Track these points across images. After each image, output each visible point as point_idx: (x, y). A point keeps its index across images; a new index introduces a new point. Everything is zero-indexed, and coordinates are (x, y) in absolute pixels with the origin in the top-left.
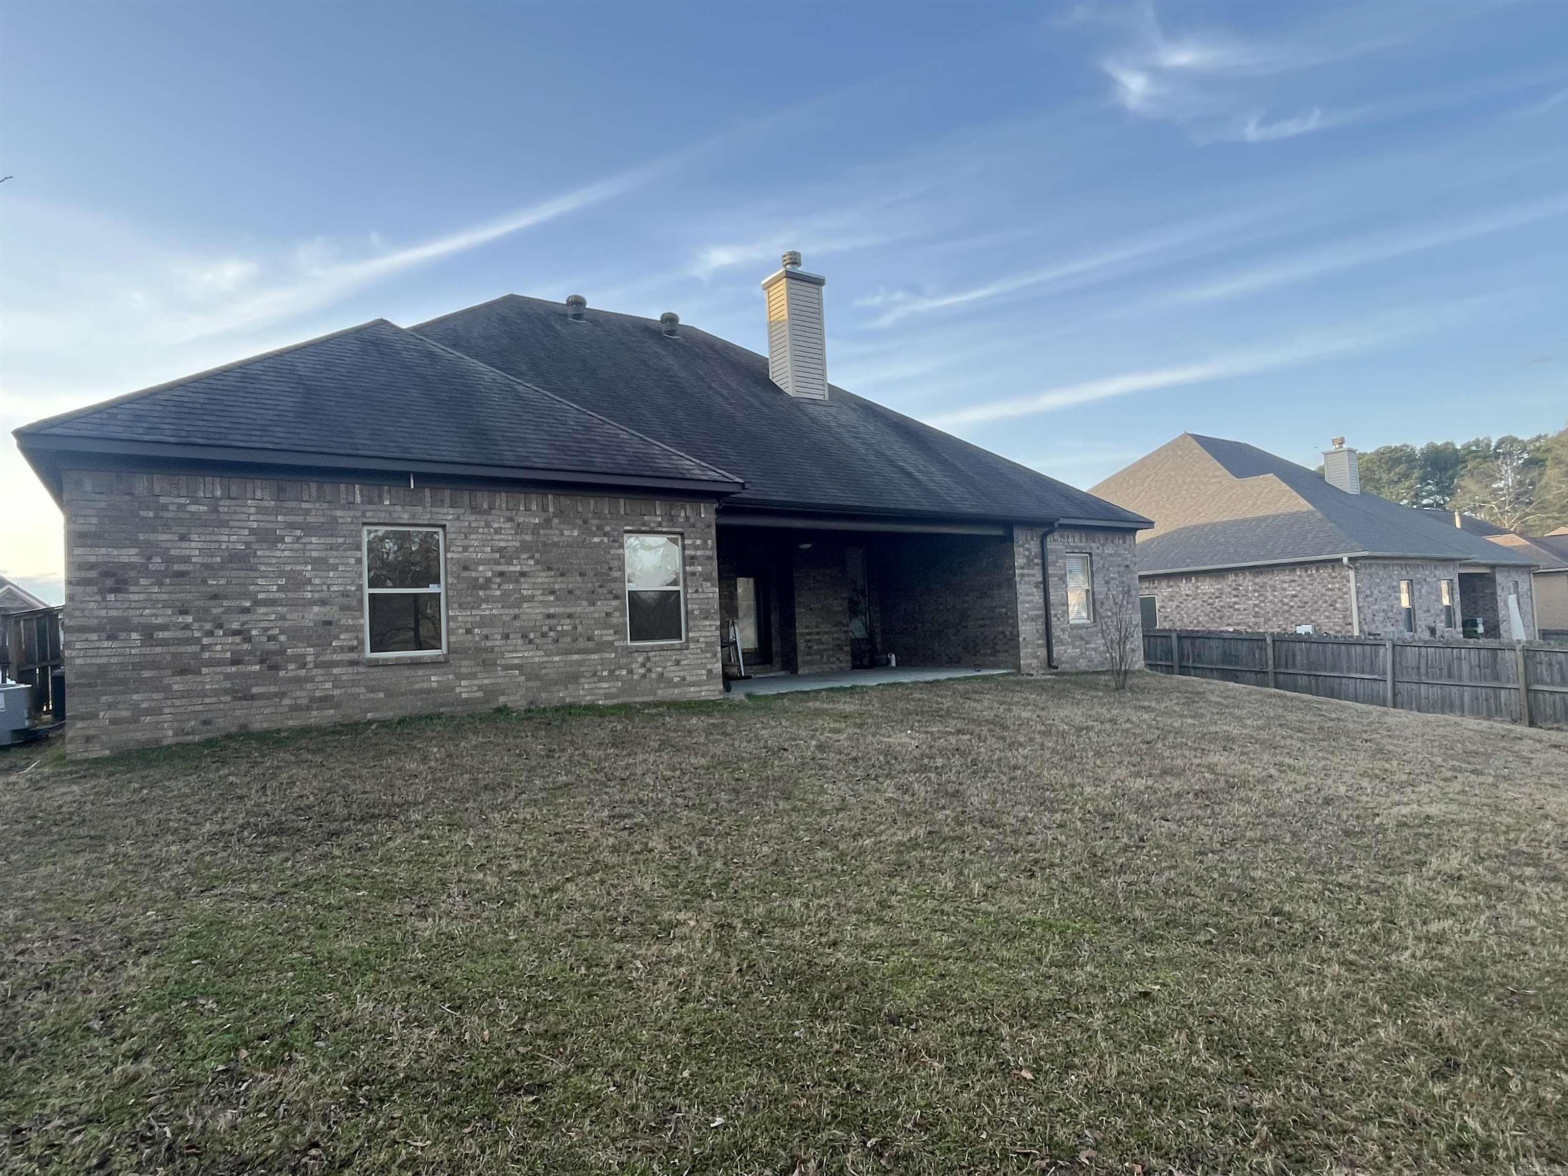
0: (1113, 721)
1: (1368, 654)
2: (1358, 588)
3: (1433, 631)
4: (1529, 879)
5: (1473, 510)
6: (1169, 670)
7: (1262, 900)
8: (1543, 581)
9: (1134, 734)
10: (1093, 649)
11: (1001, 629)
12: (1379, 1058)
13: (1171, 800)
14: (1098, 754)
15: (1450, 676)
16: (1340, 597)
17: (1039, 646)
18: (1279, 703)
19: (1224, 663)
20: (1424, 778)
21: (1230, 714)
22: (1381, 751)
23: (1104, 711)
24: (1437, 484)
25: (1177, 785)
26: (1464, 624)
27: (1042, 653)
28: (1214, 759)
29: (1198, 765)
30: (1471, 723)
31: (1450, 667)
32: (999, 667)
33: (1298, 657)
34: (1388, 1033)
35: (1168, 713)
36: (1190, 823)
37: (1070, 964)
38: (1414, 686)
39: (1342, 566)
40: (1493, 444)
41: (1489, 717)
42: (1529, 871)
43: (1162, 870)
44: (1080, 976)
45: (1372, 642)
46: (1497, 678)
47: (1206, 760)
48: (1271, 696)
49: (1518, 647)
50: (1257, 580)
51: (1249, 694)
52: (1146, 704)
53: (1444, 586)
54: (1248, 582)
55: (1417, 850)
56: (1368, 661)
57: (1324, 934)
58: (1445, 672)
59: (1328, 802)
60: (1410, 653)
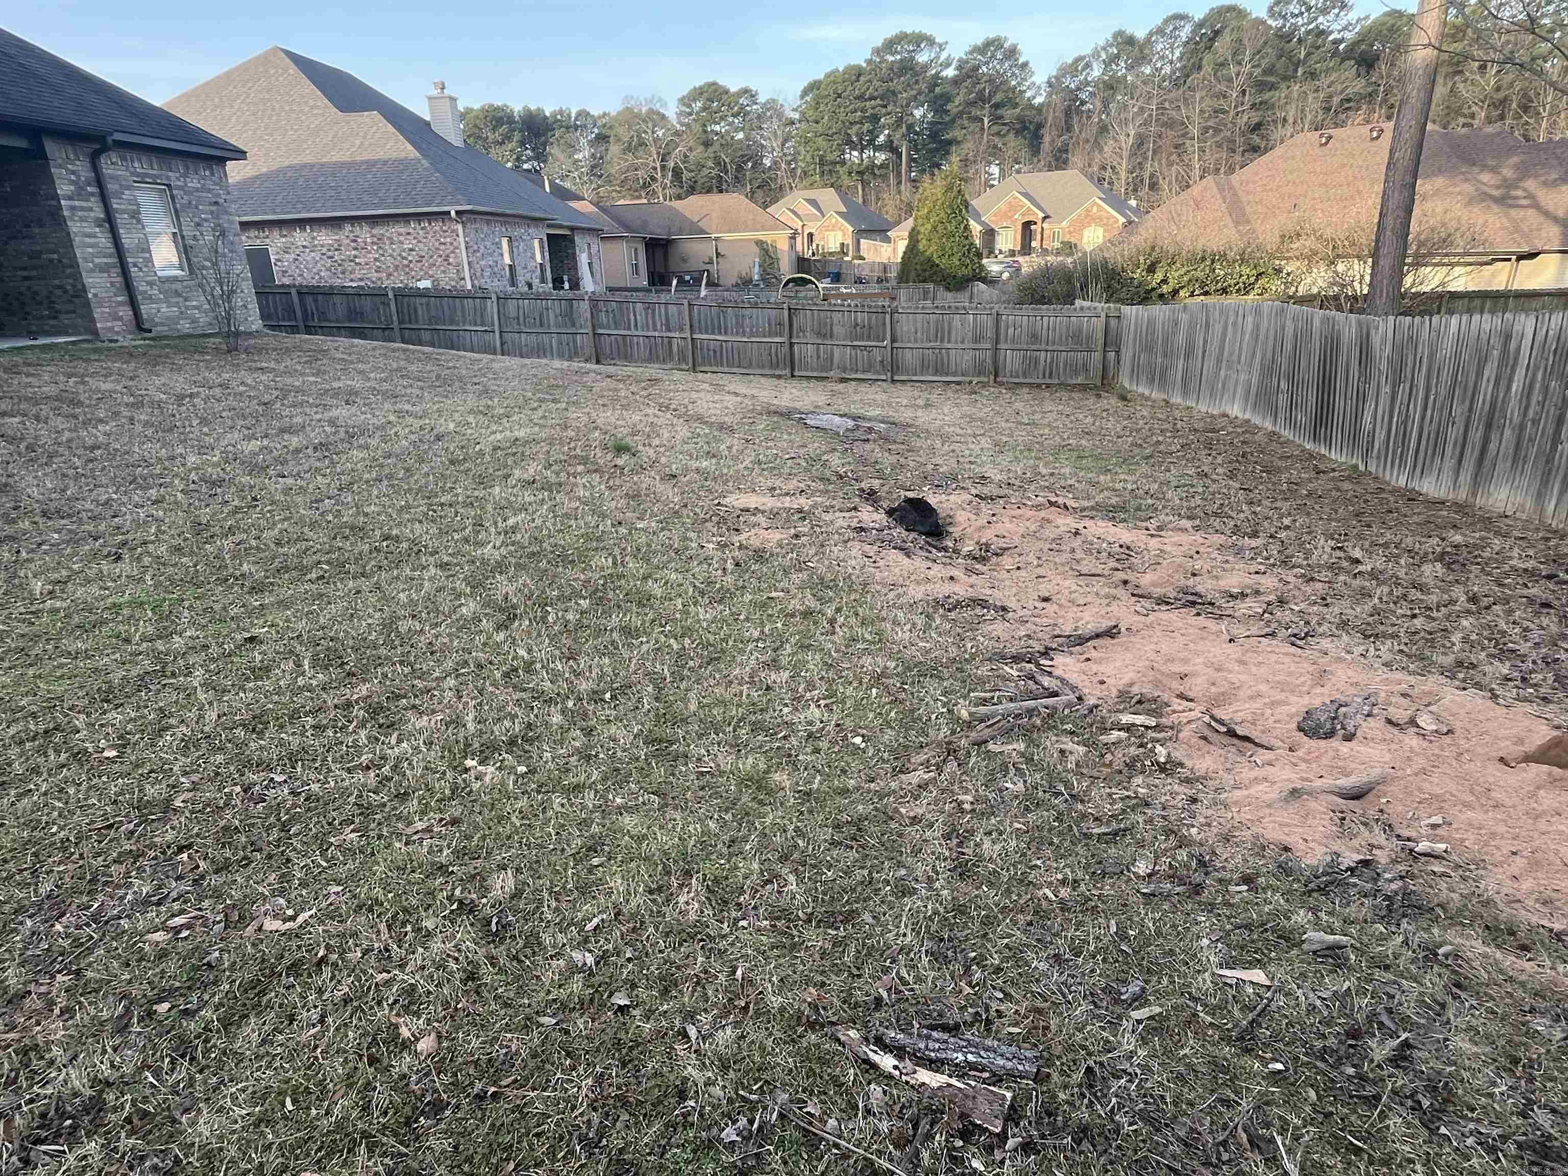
0: (224, 386)
1: (478, 307)
2: (466, 243)
3: (530, 286)
4: (580, 474)
5: (562, 178)
6: (294, 330)
7: (373, 530)
8: (608, 245)
9: (250, 396)
10: (195, 307)
11: (57, 282)
12: (459, 629)
13: (289, 457)
14: (204, 421)
15: (541, 325)
16: (453, 252)
17: (120, 304)
18: (403, 357)
19: (350, 321)
20: (517, 410)
21: (354, 369)
22: (486, 391)
23: (213, 376)
24: (533, 150)
25: (295, 441)
26: (554, 281)
27: (126, 313)
28: (335, 413)
29: (320, 421)
30: (557, 364)
31: (541, 316)
32: (67, 334)
33: (420, 312)
34: (469, 608)
35: (287, 372)
36: (308, 475)
37: (165, 635)
38: (517, 335)
39: (450, 219)
40: (573, 115)
41: (570, 359)
42: (580, 468)
43: (274, 524)
44: (178, 642)
45: (481, 295)
46: (573, 325)
47: (327, 415)
48: (394, 351)
49: (586, 298)
50: (375, 231)
51: (374, 349)
52: (264, 365)
53: (536, 243)
54: (364, 233)
55: (506, 466)
56: (479, 314)
57: (425, 547)
58: (538, 323)
59: (438, 438)
60: (511, 305)
